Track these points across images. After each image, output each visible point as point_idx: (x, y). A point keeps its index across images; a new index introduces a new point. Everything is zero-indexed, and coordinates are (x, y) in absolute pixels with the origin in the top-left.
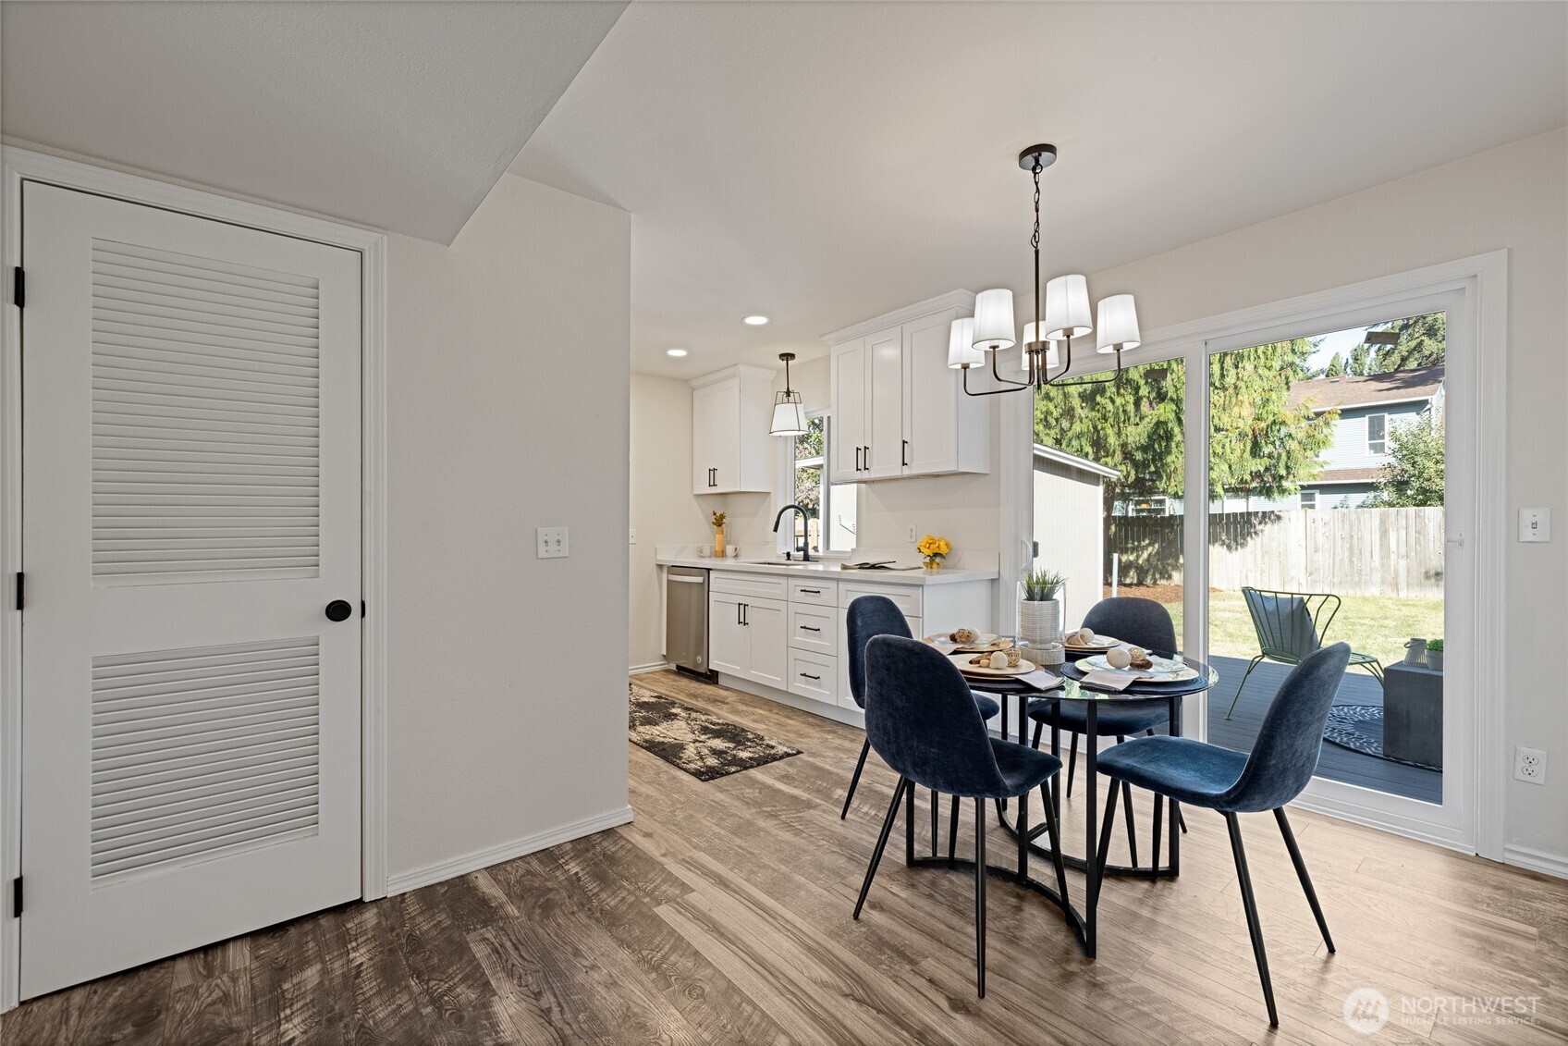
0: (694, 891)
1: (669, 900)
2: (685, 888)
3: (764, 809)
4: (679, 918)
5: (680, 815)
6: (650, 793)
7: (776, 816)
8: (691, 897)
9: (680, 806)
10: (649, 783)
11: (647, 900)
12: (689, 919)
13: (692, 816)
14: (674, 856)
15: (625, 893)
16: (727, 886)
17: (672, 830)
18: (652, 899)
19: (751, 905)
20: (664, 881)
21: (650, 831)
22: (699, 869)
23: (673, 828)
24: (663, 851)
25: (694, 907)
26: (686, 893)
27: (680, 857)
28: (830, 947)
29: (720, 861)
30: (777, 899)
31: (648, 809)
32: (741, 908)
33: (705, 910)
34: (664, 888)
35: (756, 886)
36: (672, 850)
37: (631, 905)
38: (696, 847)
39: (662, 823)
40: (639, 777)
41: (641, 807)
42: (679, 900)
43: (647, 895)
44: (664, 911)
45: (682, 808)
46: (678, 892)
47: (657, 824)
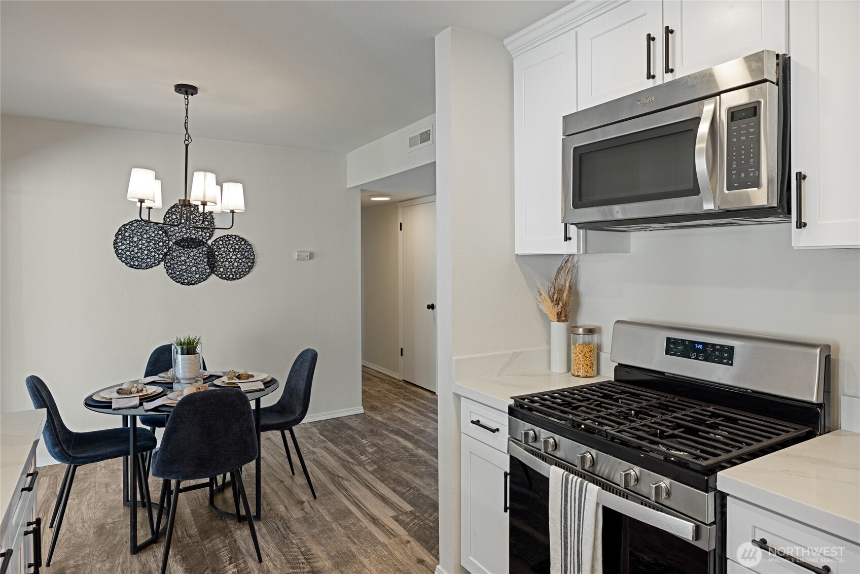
0: (391, 517)
1: (406, 513)
2: (396, 519)
4: (400, 504)
8: (393, 513)
11: (418, 514)
12: (396, 504)
14: (401, 541)
15: (430, 518)
16: (372, 518)
17: (402, 564)
18: (415, 514)
19: (363, 507)
20: (408, 524)
21: (421, 567)
22: (387, 530)
24: (409, 545)
25: (392, 509)
26: (396, 516)
27: (397, 539)
28: (336, 490)
29: (371, 534)
30: (348, 509)
32: (368, 506)
33: (387, 507)
34: (408, 520)
35: (356, 517)
36: (402, 545)
37: (426, 512)
38: (384, 546)
42: (400, 513)
43: (418, 517)
44: (408, 508)
46: (401, 517)
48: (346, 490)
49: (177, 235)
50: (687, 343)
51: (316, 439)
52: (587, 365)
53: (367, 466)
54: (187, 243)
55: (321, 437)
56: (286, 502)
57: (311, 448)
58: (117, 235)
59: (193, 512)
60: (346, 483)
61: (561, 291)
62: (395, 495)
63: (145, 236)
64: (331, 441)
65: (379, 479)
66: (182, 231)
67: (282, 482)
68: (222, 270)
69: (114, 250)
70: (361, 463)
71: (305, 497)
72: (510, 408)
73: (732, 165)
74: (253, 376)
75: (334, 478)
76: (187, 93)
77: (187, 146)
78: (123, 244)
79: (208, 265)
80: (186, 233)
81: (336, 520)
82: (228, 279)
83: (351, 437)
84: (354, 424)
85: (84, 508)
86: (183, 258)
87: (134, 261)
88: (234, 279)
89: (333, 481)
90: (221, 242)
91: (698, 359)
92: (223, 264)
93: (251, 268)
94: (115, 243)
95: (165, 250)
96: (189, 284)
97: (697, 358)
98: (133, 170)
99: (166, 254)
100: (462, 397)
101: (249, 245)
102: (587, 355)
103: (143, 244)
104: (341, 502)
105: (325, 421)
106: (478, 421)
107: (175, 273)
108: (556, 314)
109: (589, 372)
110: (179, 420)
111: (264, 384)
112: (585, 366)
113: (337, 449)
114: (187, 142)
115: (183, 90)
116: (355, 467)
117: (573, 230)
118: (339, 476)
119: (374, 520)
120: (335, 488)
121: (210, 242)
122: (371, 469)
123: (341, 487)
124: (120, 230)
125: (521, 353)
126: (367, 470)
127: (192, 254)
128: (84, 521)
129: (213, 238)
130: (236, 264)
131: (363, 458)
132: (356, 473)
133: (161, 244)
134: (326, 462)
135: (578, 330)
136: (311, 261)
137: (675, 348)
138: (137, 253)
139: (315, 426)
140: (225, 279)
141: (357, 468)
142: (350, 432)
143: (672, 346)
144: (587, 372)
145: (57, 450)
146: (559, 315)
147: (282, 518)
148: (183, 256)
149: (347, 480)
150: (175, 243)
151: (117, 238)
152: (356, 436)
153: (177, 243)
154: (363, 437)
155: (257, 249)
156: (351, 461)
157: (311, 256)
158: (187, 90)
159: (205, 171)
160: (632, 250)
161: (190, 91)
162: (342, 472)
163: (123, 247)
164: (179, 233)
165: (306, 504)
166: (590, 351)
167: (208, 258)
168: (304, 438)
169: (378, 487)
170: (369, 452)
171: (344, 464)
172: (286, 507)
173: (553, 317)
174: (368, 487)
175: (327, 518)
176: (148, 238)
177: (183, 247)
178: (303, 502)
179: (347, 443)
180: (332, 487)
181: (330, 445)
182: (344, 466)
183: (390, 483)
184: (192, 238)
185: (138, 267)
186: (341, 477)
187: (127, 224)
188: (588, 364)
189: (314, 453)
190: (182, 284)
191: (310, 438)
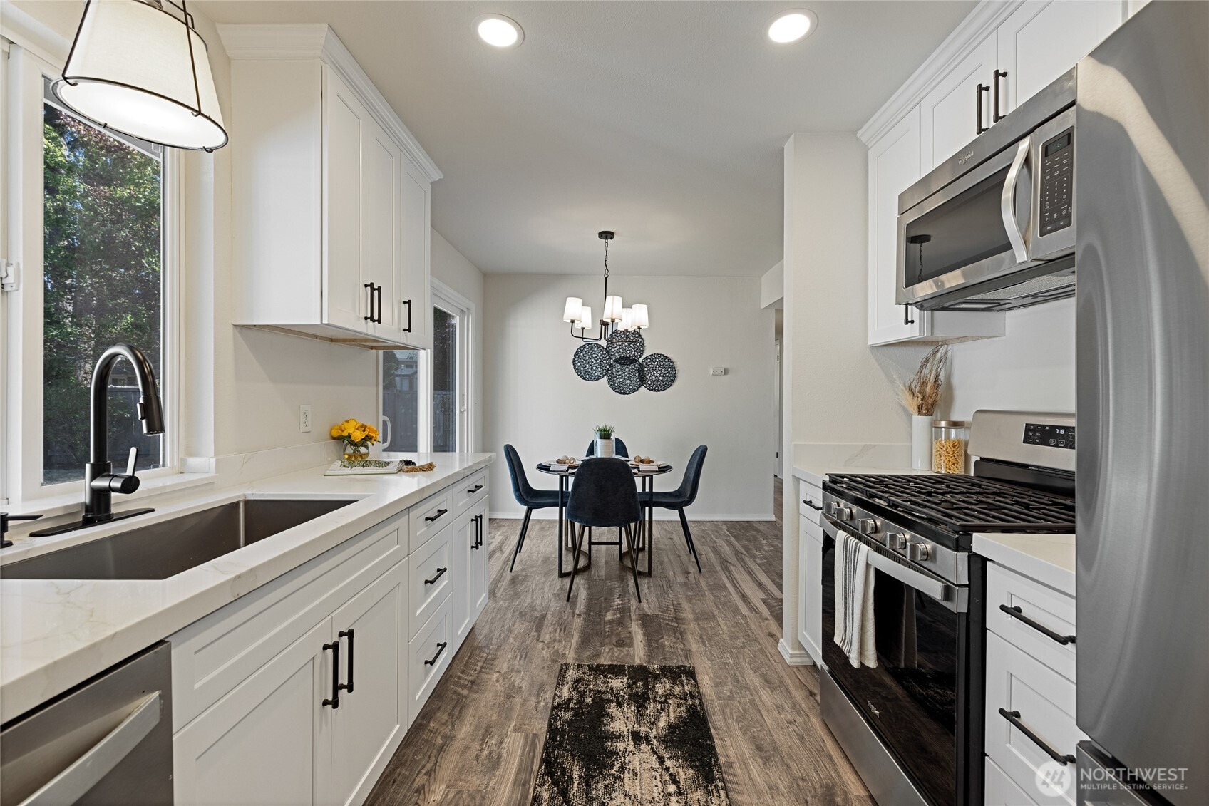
0: (761, 599)
1: (775, 599)
2: (764, 601)
3: (676, 625)
4: (774, 592)
5: (739, 642)
6: (751, 672)
7: (676, 618)
8: (764, 597)
9: (734, 650)
10: (746, 688)
12: (770, 590)
13: (731, 638)
14: (761, 617)
16: (743, 595)
17: (752, 632)
19: (738, 587)
20: (774, 607)
21: (768, 638)
22: (753, 607)
23: (751, 634)
24: (767, 622)
25: (765, 593)
26: (765, 599)
27: (757, 615)
28: (721, 570)
29: (736, 606)
30: (725, 585)
31: (762, 657)
32: (743, 587)
33: (760, 591)
34: (776, 604)
35: (729, 591)
36: (760, 620)
38: (744, 617)
39: (756, 640)
40: (753, 702)
41: (767, 661)
42: (770, 597)
45: (734, 647)
46: (769, 600)
47: (761, 641)
48: (729, 572)
49: (617, 354)
50: (1047, 428)
51: (722, 533)
52: (949, 461)
53: (757, 559)
54: (624, 361)
55: (728, 533)
56: (676, 570)
57: (714, 539)
58: (575, 355)
59: (607, 563)
60: (732, 568)
61: (924, 383)
62: (772, 584)
63: (594, 356)
64: (734, 537)
65: (764, 571)
66: (620, 352)
67: (679, 557)
68: (649, 382)
69: (573, 366)
70: (753, 557)
71: (693, 569)
72: (824, 483)
73: (1045, 206)
74: (653, 462)
75: (724, 563)
76: (607, 239)
77: (606, 278)
78: (579, 362)
79: (639, 378)
80: (622, 353)
81: (711, 590)
82: (654, 390)
83: (754, 537)
84: (760, 528)
85: (541, 546)
86: (620, 373)
87: (586, 375)
88: (659, 391)
89: (721, 564)
90: (649, 360)
91: (1058, 446)
92: (651, 378)
93: (673, 381)
94: (574, 361)
95: (608, 367)
96: (624, 393)
97: (1056, 445)
98: (568, 299)
99: (608, 370)
100: (801, 481)
101: (672, 362)
102: (949, 450)
103: (592, 362)
104: (720, 579)
105: (737, 522)
106: (811, 502)
107: (614, 384)
108: (916, 408)
109: (952, 468)
110: (580, 477)
111: (659, 468)
112: (946, 462)
113: (736, 543)
114: (606, 276)
115: (604, 236)
116: (746, 558)
117: (914, 312)
118: (728, 562)
119: (744, 597)
120: (720, 568)
121: (640, 360)
122: (759, 562)
123: (726, 570)
124: (577, 351)
125: (875, 446)
126: (756, 562)
127: (627, 370)
128: (539, 553)
129: (643, 357)
130: (661, 378)
131: (757, 553)
132: (744, 563)
133: (605, 362)
134: (722, 550)
135: (940, 423)
136: (725, 376)
137: (1034, 435)
138: (588, 369)
139: (725, 524)
140: (652, 390)
141: (747, 559)
142: (755, 533)
143: (1031, 433)
144: (950, 469)
145: (517, 494)
146: (920, 408)
147: (668, 579)
148: (620, 371)
149: (733, 566)
150: (614, 361)
151: (575, 357)
152: (759, 537)
153: (616, 361)
154: (765, 538)
155: (679, 365)
156: (745, 553)
157: (726, 372)
158: (607, 235)
159: (613, 295)
160: (1007, 333)
161: (609, 236)
162: (733, 560)
163: (579, 364)
164: (617, 352)
165: (691, 575)
166: (954, 447)
167: (639, 373)
168: (712, 531)
169: (759, 576)
170: (764, 550)
171: (737, 554)
172: (674, 573)
173: (914, 410)
174: (750, 573)
175: (704, 588)
176: (596, 357)
177: (620, 364)
178: (690, 573)
179: (748, 540)
180: (718, 568)
181: (732, 539)
182: (736, 556)
183: (773, 575)
184: (627, 357)
185: (589, 379)
186: (730, 563)
187: (582, 347)
188: (951, 459)
189: (715, 542)
190: (619, 393)
191: (717, 532)
